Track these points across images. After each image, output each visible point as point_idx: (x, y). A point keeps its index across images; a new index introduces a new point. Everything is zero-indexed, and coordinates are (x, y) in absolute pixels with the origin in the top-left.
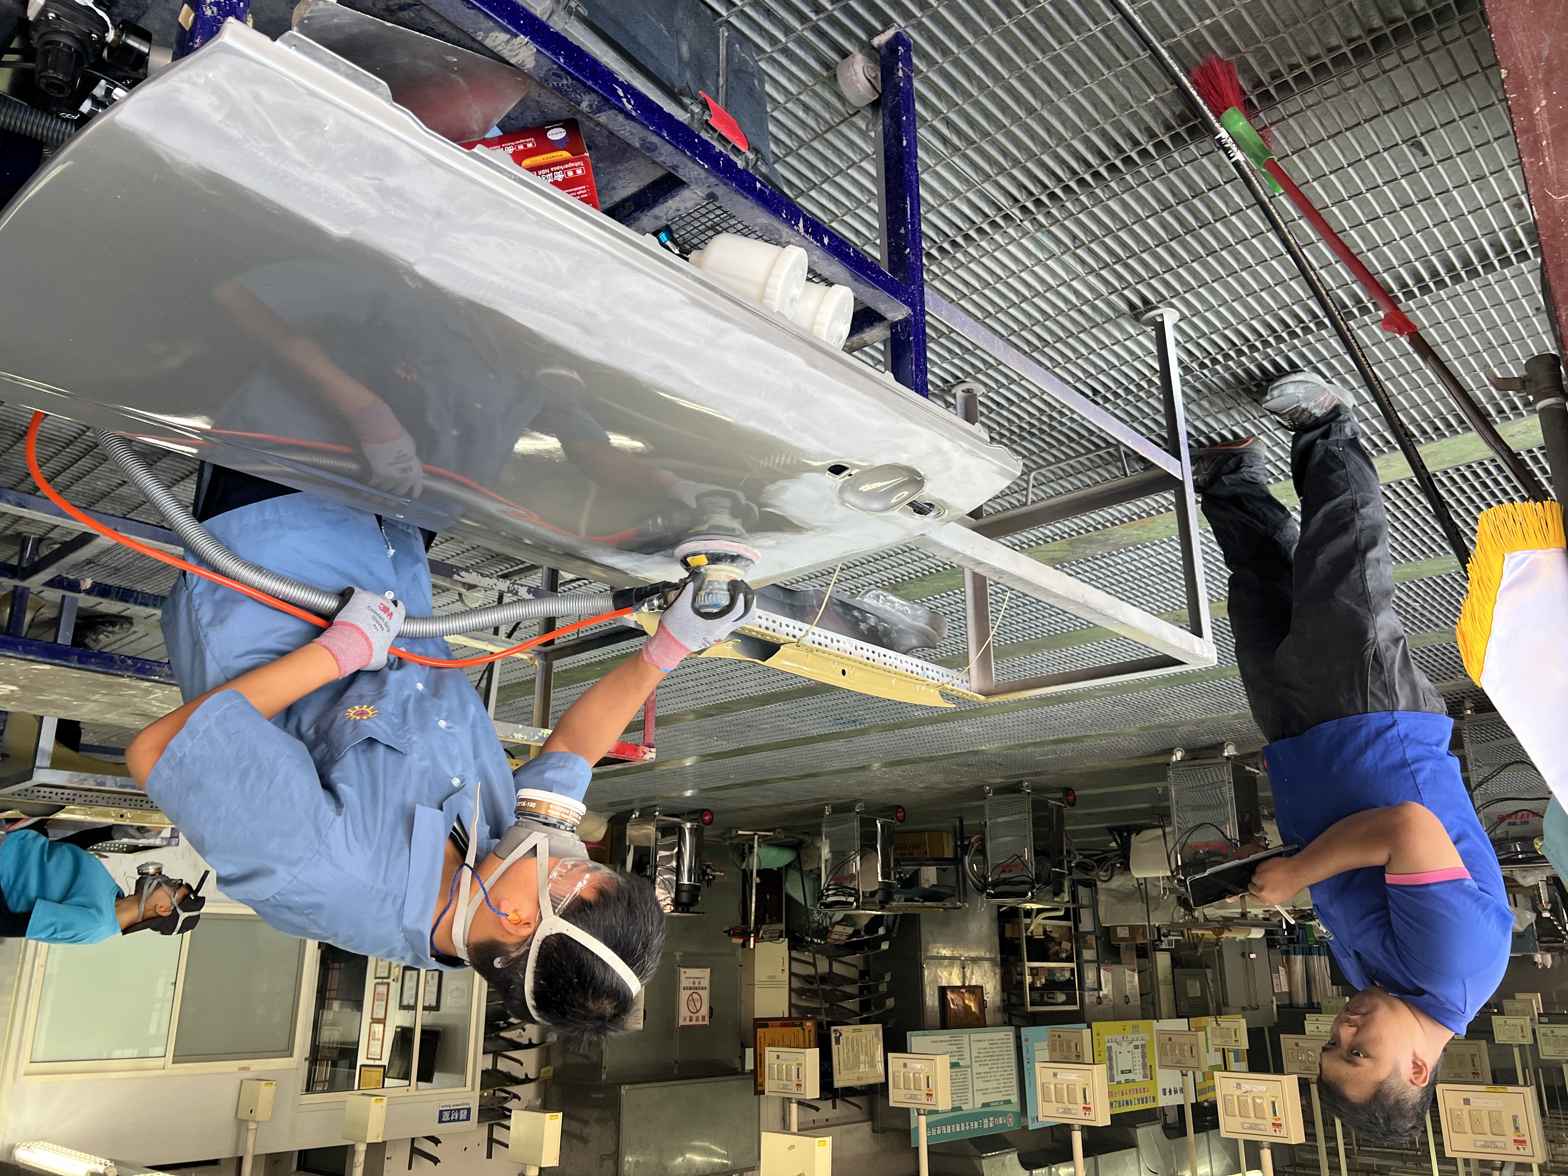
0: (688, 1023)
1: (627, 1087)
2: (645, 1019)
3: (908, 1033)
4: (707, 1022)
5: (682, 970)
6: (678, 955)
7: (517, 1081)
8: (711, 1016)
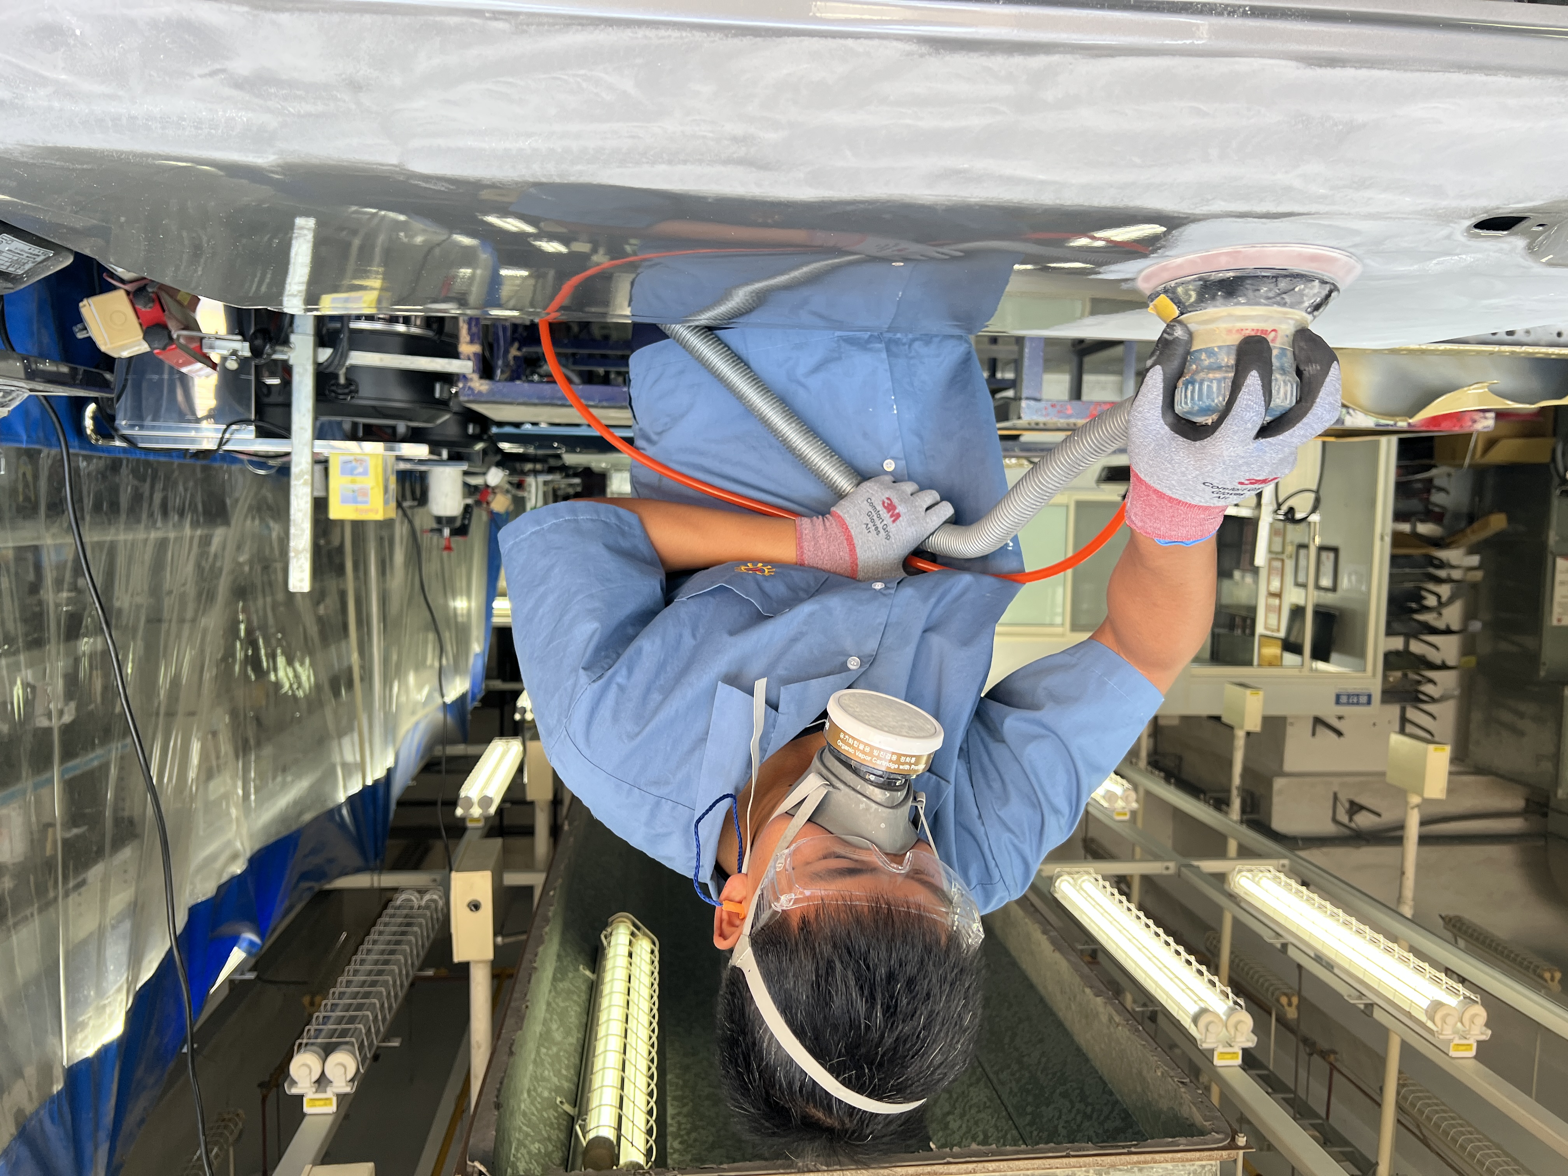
7: (1433, 667)
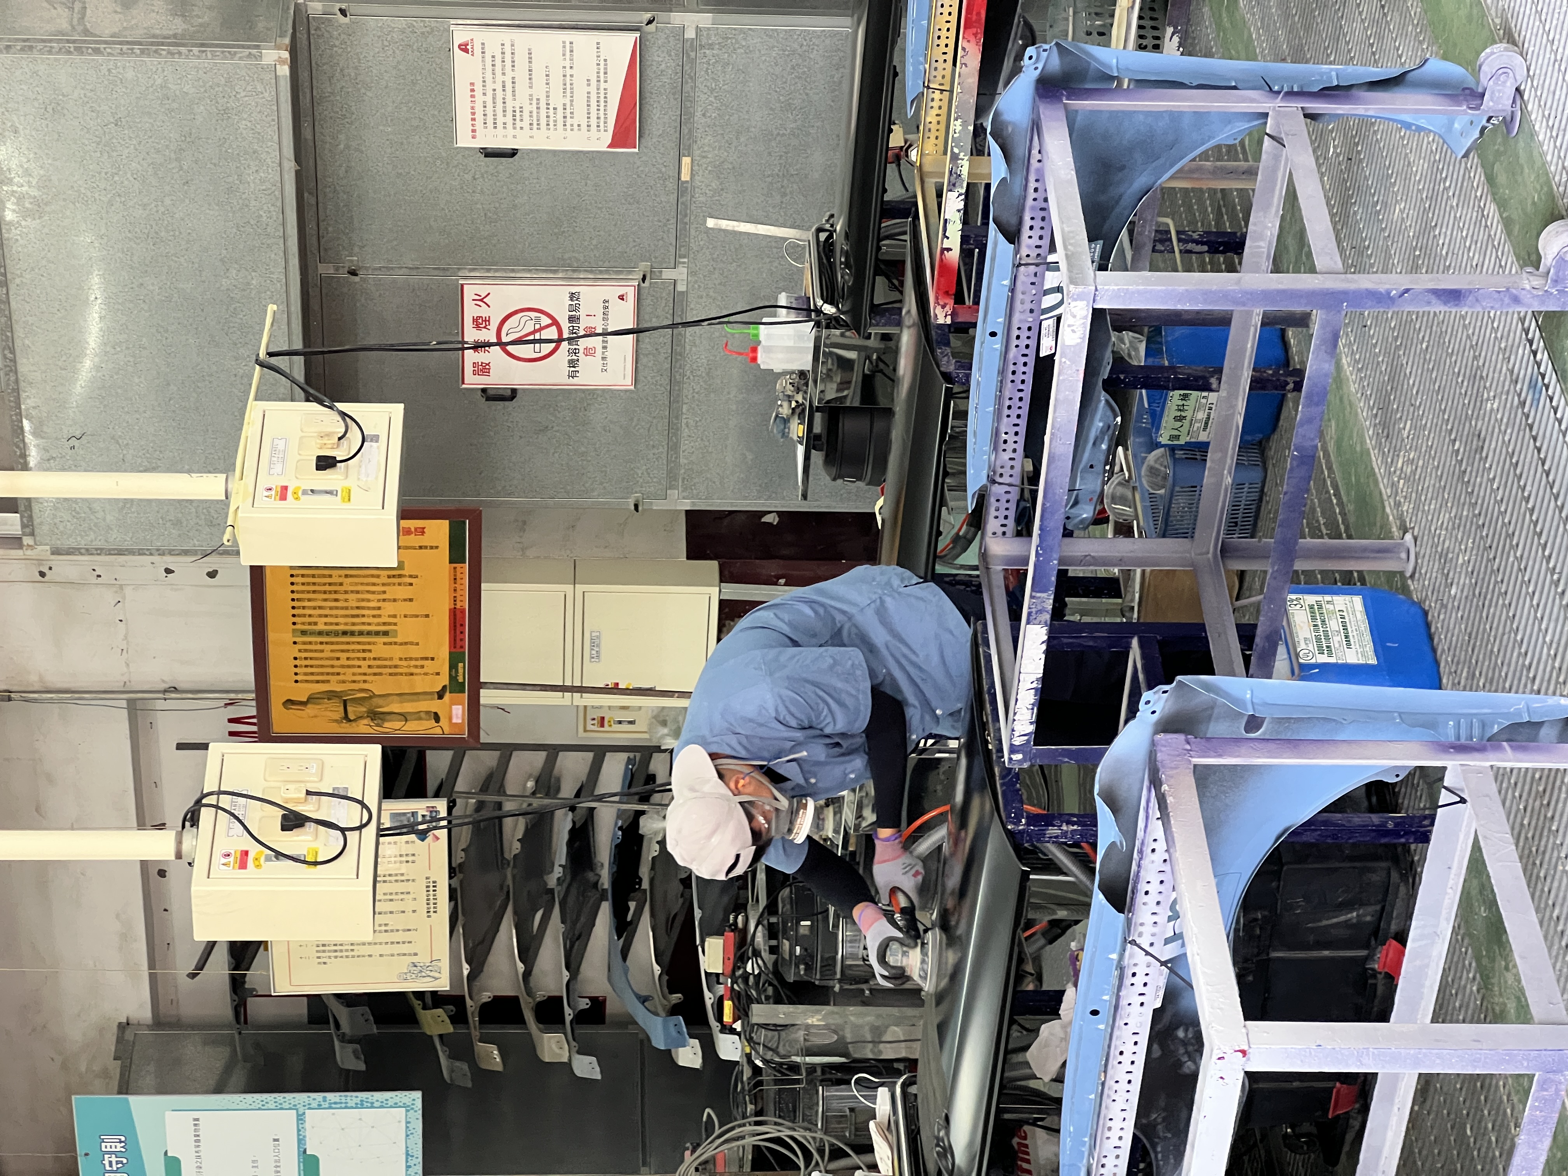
0: (471, 311)
1: (284, 70)
2: (489, 153)
3: (417, 1095)
4: (472, 380)
5: (631, 293)
6: (680, 274)
8: (491, 396)
